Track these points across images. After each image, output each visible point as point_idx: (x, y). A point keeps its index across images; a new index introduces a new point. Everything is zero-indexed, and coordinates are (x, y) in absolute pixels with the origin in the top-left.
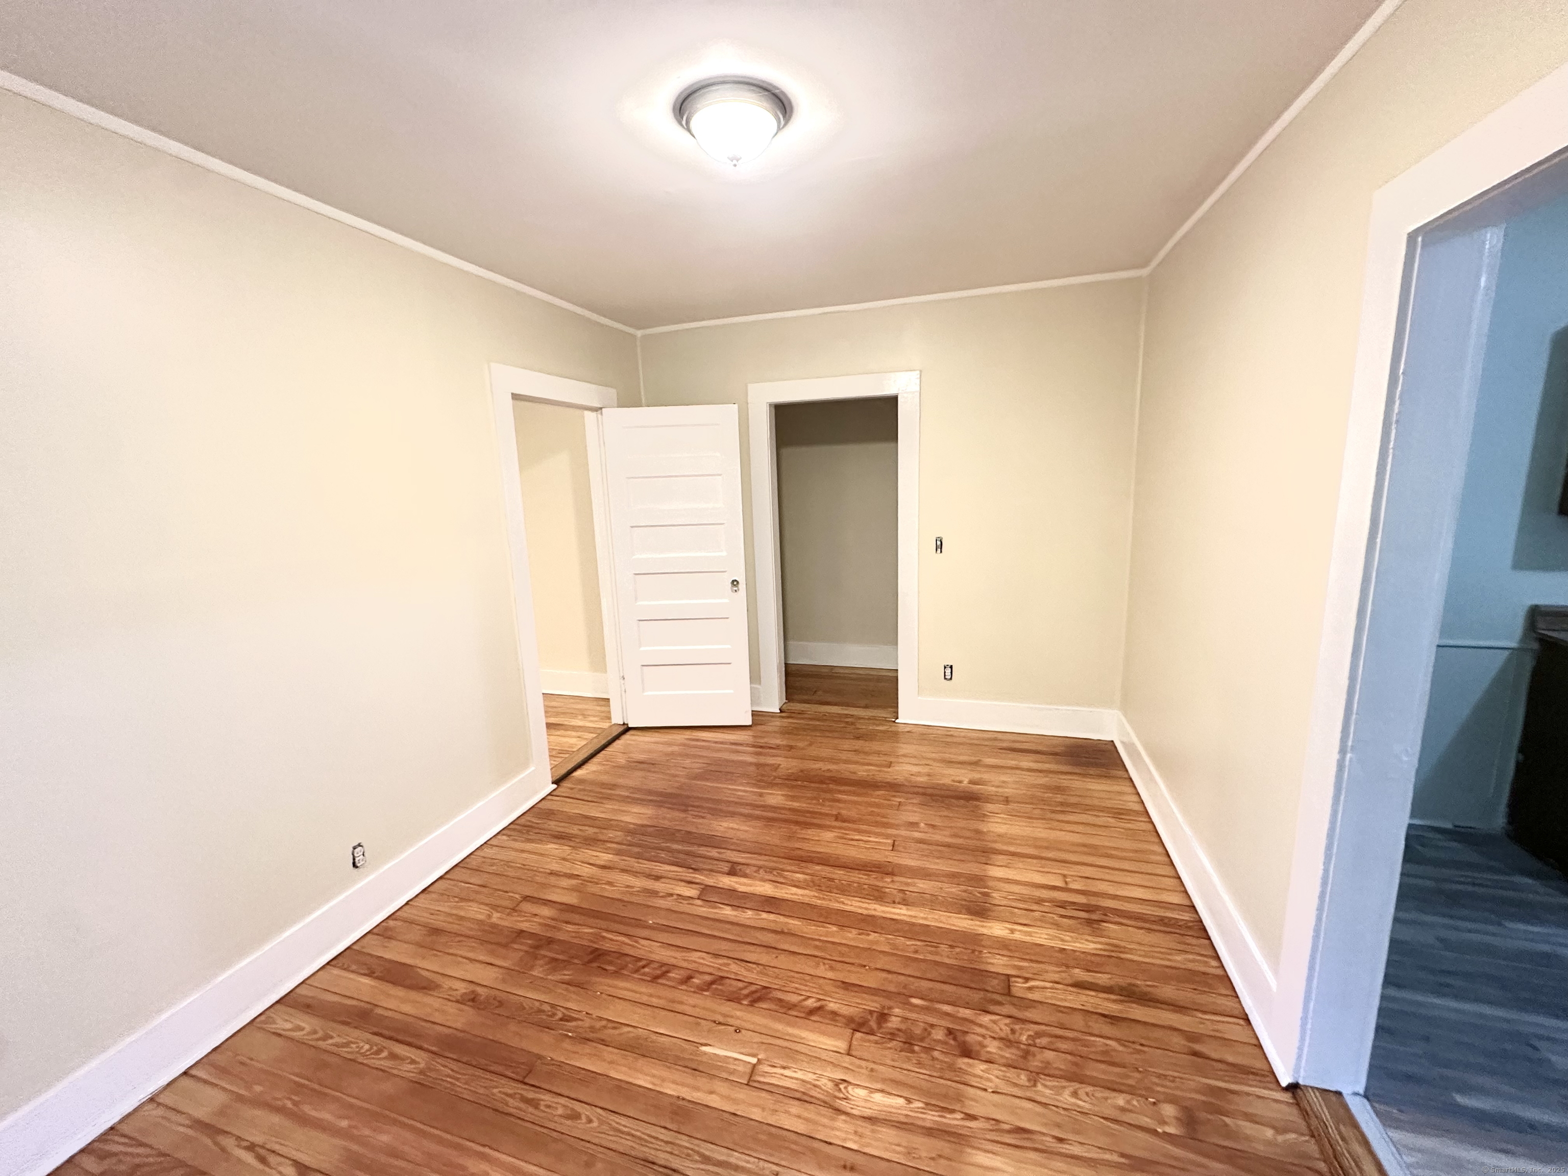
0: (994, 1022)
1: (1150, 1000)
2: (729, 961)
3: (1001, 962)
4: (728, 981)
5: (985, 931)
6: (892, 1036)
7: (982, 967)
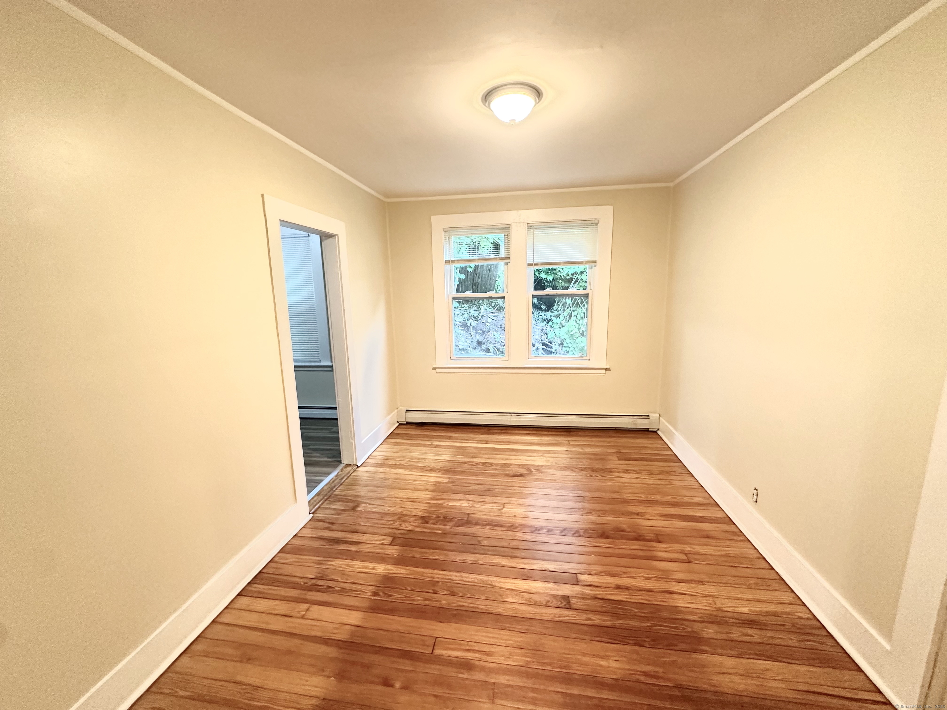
0: (407, 527)
1: (327, 539)
2: (533, 540)
3: (390, 551)
4: (529, 532)
5: (389, 567)
6: (451, 520)
7: (401, 548)
